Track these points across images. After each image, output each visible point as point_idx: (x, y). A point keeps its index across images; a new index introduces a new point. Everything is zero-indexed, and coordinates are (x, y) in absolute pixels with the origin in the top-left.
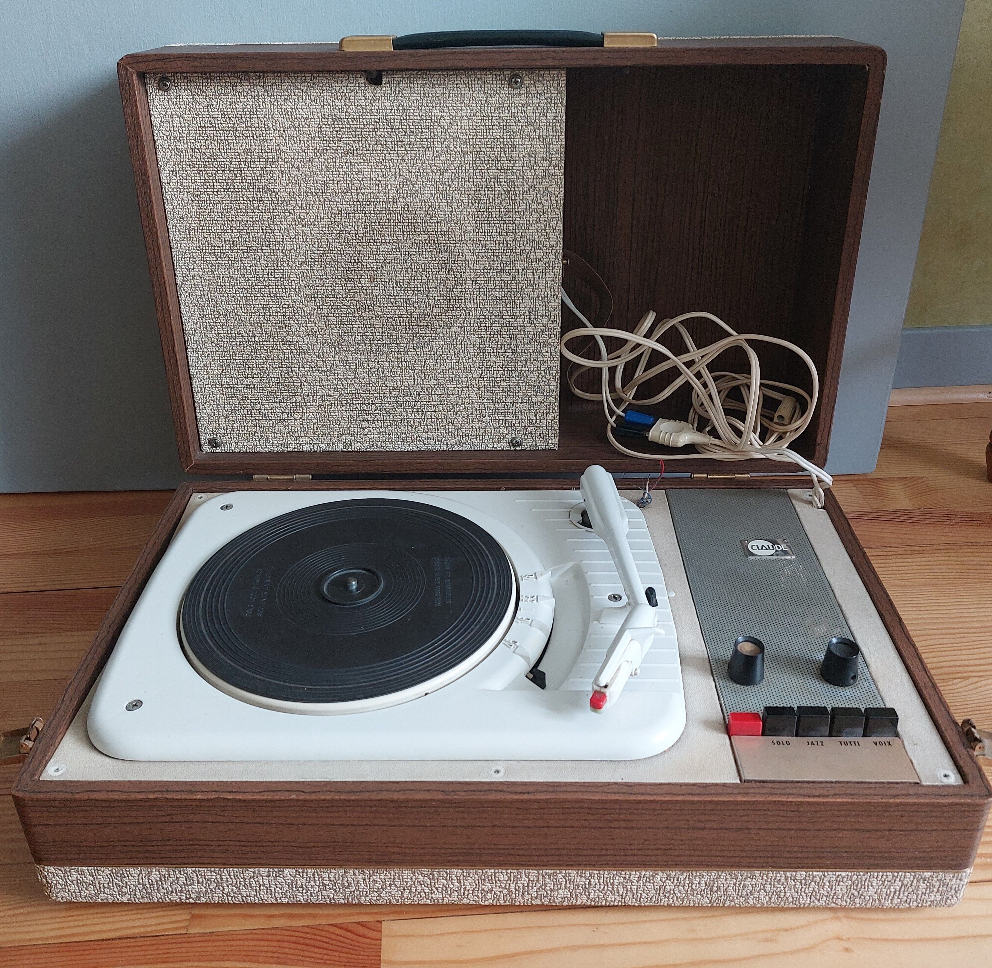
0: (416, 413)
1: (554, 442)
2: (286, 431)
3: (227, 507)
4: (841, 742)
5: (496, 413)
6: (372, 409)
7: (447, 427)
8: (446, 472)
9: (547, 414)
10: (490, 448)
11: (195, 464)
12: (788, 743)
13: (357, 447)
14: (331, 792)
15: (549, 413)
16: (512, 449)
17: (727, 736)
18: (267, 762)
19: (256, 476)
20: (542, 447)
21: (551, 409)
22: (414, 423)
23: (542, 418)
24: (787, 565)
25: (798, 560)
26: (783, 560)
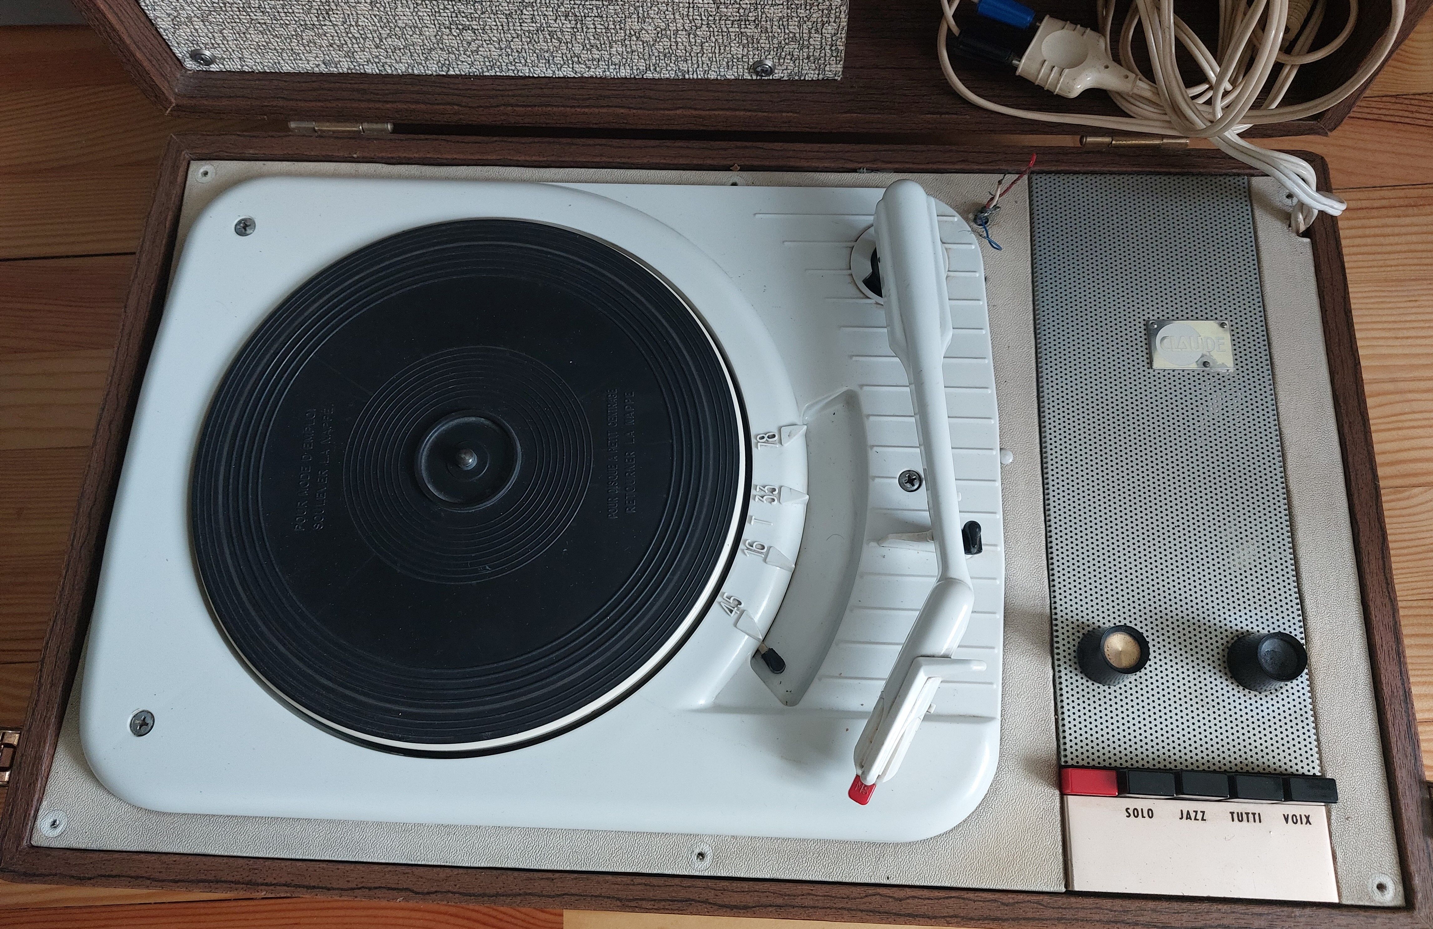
0: (563, 18)
1: (834, 69)
2: (325, 43)
3: (244, 227)
4: (1232, 813)
5: (723, 22)
6: (475, 10)
7: (627, 42)
8: (633, 127)
9: (823, 25)
10: (712, 76)
11: (177, 105)
12: (1151, 813)
13: (465, 69)
14: (454, 893)
15: (829, 22)
16: (754, 77)
17: (1057, 792)
18: (358, 824)
19: (293, 125)
20: (811, 75)
21: (833, 16)
22: (563, 35)
23: (813, 31)
24: (1217, 389)
25: (1237, 377)
26: (1210, 377)
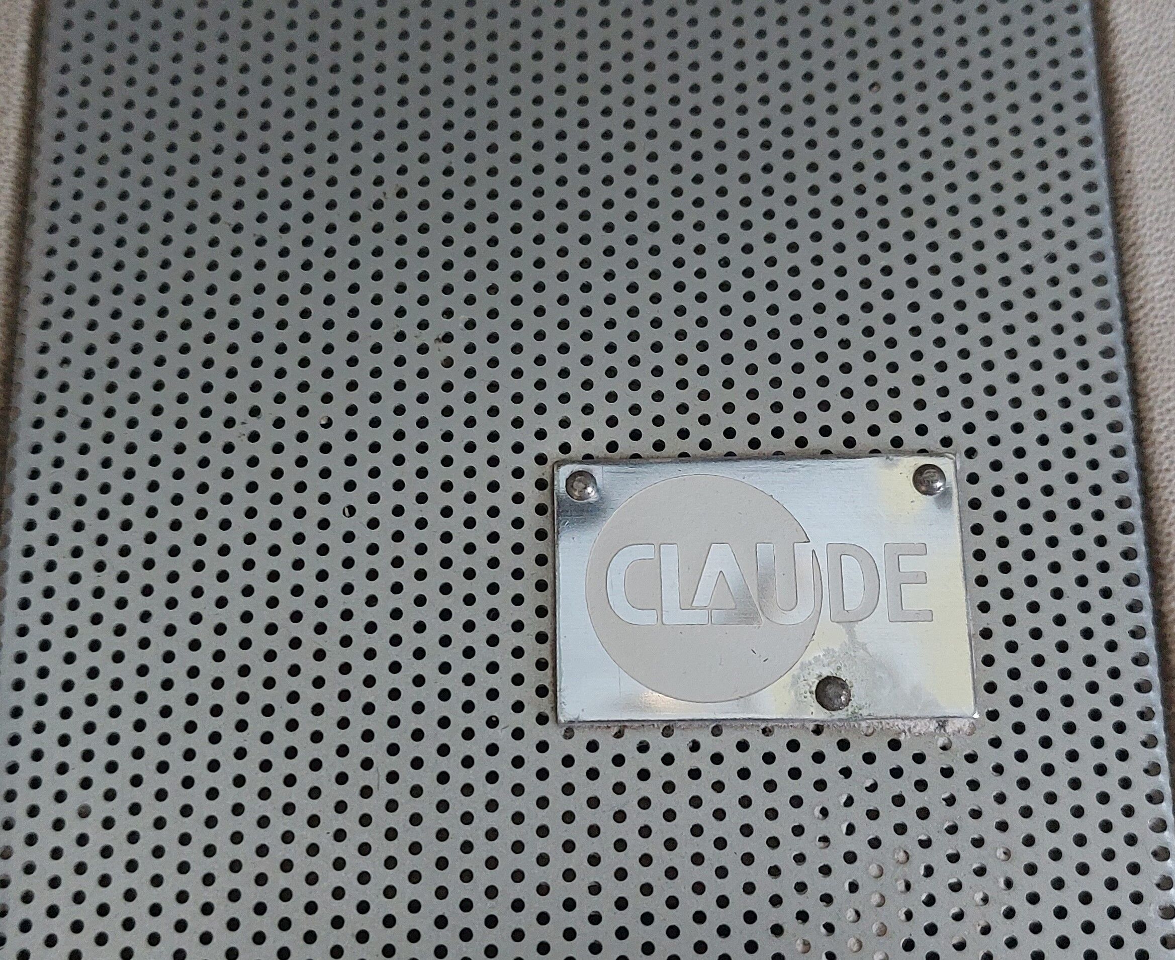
24: (883, 828)
25: (989, 757)
26: (853, 758)
